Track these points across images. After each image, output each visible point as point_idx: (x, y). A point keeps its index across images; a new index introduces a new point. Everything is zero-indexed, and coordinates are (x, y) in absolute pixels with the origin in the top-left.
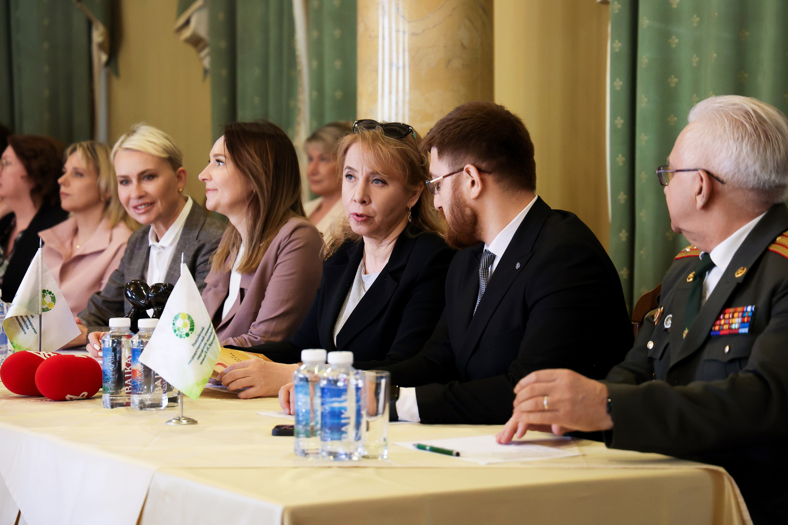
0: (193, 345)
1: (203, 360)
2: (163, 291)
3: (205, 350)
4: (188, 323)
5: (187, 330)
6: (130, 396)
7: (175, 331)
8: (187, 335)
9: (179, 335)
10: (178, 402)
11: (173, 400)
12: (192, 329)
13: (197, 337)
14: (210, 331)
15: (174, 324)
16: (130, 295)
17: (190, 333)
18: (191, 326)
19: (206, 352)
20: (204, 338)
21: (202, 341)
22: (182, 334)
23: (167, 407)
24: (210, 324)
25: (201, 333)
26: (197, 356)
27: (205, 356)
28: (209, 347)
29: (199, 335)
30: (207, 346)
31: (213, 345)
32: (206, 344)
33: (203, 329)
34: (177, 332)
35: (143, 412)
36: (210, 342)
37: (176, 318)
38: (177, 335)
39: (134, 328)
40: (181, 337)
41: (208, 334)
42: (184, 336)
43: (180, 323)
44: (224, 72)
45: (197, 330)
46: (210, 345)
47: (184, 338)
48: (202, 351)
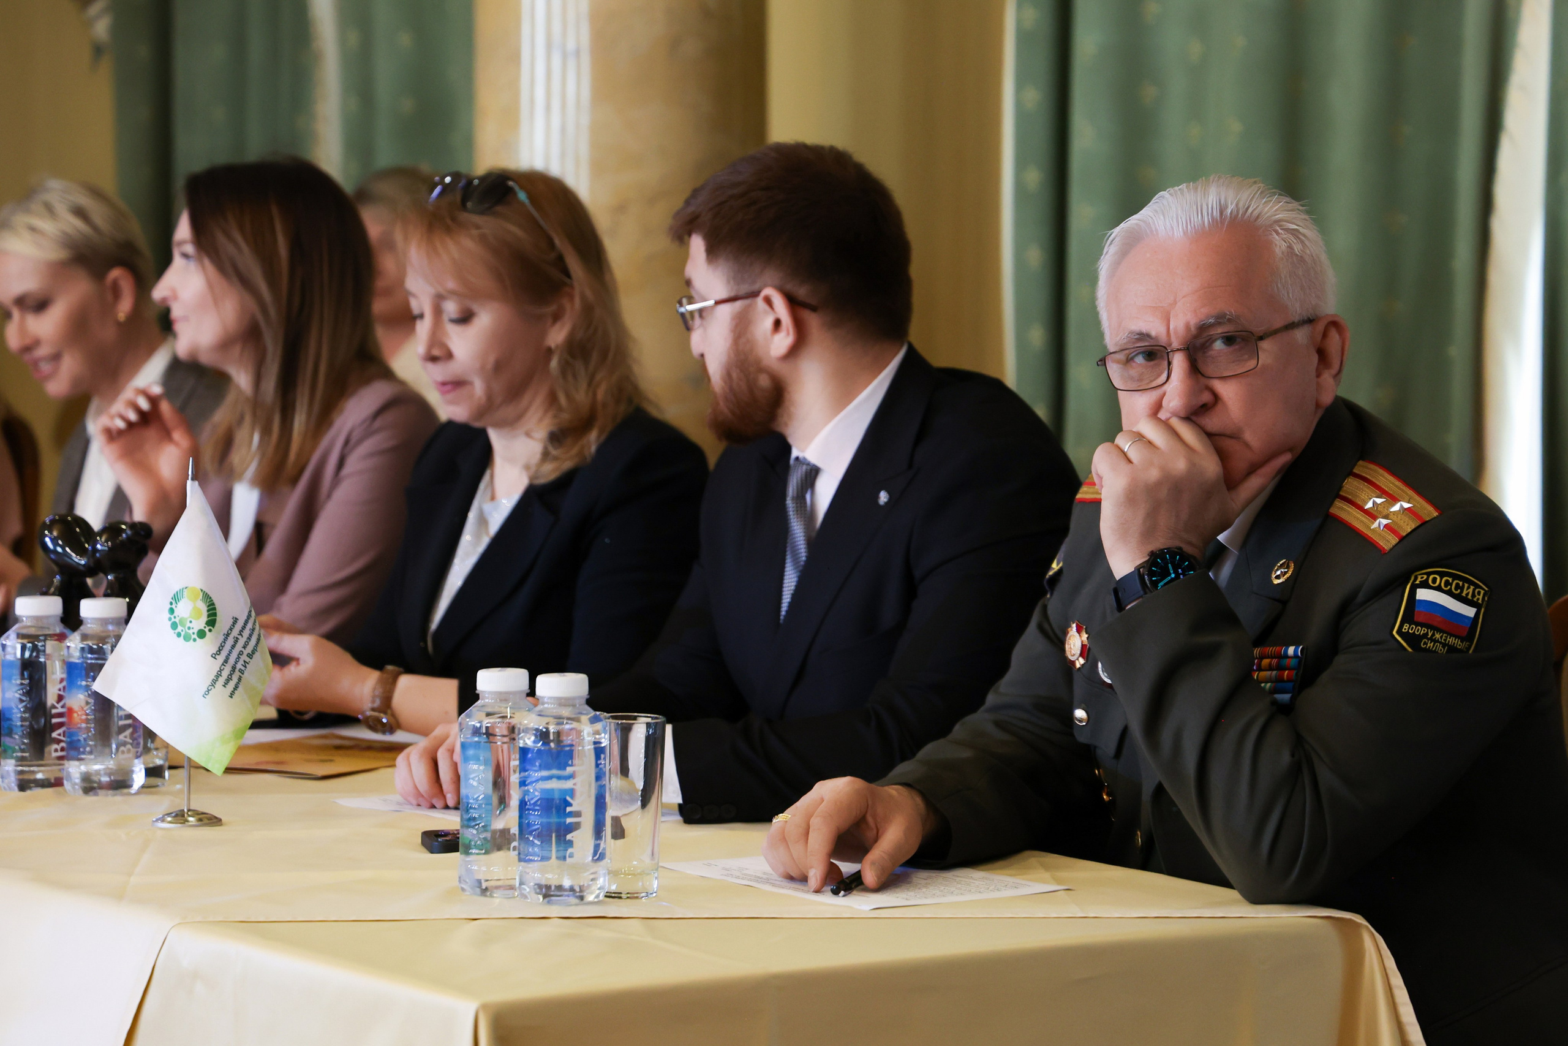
0: (214, 656)
1: (236, 687)
2: (128, 538)
3: (239, 666)
4: (203, 608)
5: (200, 623)
6: (63, 765)
7: (174, 626)
8: (201, 634)
9: (183, 634)
10: (164, 778)
11: (153, 772)
12: (211, 623)
13: (222, 638)
14: (250, 626)
15: (172, 611)
16: (50, 545)
17: (207, 630)
18: (209, 616)
19: (241, 671)
20: (236, 640)
21: (233, 647)
22: (191, 632)
23: (143, 787)
24: (250, 611)
25: (231, 629)
26: (222, 680)
27: (240, 679)
28: (247, 659)
29: (228, 635)
30: (244, 657)
31: (257, 655)
32: (241, 653)
33: (235, 620)
34: (180, 629)
35: (90, 799)
36: (249, 649)
37: (176, 598)
38: (179, 635)
39: (71, 619)
40: (187, 638)
41: (246, 633)
42: (195, 636)
43: (184, 609)
44: (144, 52)
45: (223, 622)
46: (250, 656)
47: (195, 640)
48: (234, 668)
